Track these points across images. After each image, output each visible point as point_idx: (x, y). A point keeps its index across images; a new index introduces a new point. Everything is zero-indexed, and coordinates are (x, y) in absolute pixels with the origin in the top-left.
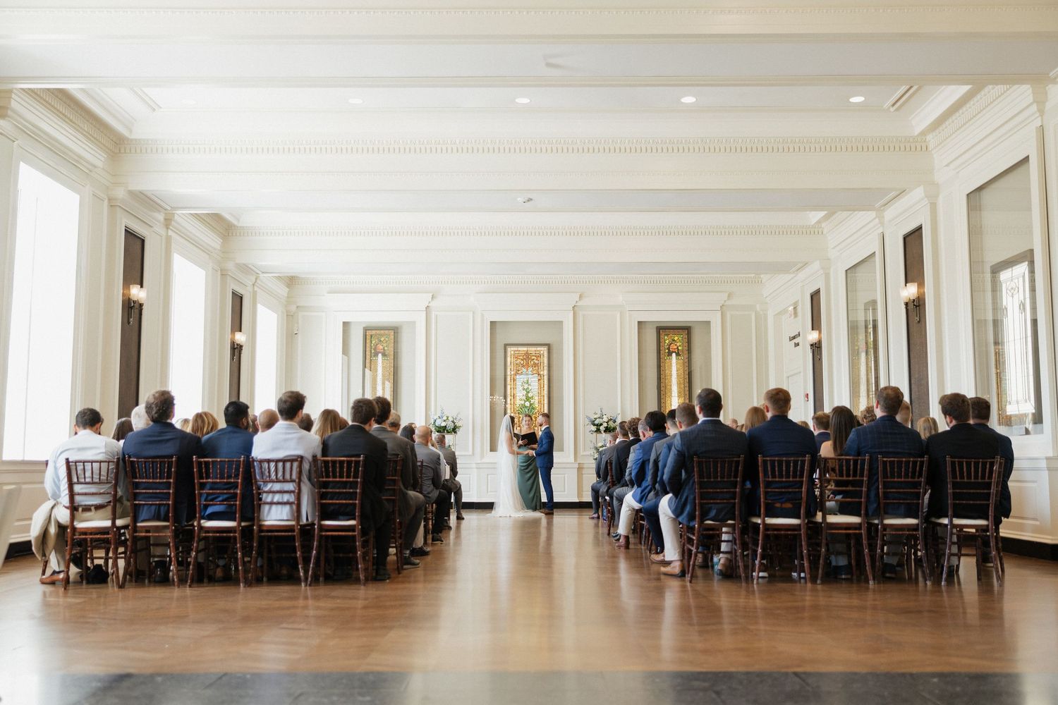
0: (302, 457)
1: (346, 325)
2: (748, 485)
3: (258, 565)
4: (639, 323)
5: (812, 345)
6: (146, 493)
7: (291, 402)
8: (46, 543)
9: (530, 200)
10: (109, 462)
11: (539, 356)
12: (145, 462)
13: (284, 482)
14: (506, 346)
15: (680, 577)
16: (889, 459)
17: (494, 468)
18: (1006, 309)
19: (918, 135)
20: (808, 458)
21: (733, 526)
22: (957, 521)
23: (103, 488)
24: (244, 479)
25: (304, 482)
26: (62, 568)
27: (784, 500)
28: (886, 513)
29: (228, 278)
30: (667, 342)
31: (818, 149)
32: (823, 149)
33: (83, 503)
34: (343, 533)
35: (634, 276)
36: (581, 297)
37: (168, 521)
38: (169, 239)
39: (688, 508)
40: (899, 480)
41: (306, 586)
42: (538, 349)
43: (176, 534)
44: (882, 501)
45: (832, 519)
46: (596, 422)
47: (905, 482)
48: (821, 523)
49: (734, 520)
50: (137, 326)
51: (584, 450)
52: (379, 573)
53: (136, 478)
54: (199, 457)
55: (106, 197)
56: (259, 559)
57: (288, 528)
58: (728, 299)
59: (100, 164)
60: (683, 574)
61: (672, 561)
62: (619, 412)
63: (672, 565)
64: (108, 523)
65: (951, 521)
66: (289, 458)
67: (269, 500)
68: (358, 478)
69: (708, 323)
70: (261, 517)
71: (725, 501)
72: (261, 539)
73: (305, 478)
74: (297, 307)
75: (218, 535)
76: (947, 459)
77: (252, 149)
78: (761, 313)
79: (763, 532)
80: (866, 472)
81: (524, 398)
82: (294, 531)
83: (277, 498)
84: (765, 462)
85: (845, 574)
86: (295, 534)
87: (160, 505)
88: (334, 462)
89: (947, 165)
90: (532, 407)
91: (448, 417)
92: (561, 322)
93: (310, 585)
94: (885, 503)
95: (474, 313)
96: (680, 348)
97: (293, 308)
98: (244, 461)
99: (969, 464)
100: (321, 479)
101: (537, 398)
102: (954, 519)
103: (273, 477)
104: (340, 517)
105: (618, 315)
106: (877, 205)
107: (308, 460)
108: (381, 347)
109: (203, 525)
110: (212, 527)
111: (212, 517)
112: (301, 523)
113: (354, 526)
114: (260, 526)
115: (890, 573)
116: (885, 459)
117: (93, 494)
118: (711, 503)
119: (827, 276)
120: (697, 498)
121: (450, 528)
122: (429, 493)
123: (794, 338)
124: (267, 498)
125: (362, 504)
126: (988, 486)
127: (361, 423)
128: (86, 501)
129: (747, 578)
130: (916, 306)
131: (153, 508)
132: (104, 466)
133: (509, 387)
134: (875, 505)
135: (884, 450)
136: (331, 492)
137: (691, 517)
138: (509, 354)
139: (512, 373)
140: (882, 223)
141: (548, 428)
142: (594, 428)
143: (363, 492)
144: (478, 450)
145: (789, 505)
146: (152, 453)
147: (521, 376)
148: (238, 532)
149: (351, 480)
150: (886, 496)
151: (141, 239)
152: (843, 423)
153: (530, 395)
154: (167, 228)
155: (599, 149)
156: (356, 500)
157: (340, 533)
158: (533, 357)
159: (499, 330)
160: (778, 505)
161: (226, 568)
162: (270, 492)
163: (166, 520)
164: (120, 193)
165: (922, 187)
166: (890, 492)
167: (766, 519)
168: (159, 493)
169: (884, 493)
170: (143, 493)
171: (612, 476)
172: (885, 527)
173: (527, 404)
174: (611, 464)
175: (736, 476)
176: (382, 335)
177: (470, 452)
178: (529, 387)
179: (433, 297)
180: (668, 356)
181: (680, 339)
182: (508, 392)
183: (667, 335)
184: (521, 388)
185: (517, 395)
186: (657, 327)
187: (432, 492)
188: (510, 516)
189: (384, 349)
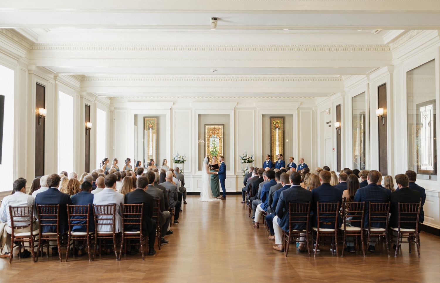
0: (115, 204)
1: (136, 116)
2: (312, 214)
3: (97, 248)
4: (263, 115)
5: (336, 128)
6: (46, 220)
7: (110, 180)
8: (2, 241)
9: (216, 70)
10: (29, 207)
11: (219, 129)
12: (45, 207)
13: (107, 215)
14: (205, 125)
15: (282, 251)
16: (373, 203)
17: (201, 178)
18: (422, 124)
19: (386, 44)
20: (338, 203)
21: (305, 232)
22: (402, 230)
23: (27, 219)
24: (90, 214)
25: (116, 215)
26: (10, 251)
27: (328, 221)
28: (371, 226)
29: (83, 98)
30: (274, 123)
31: (342, 50)
32: (344, 50)
33: (18, 225)
34: (134, 237)
36: (237, 104)
37: (56, 232)
38: (56, 85)
39: (286, 224)
40: (378, 212)
41: (118, 260)
42: (219, 126)
43: (60, 238)
44: (370, 221)
45: (349, 229)
46: (244, 158)
47: (380, 213)
48: (344, 231)
49: (306, 229)
50: (43, 126)
51: (239, 170)
52: (151, 252)
53: (41, 214)
54: (69, 204)
55: (27, 70)
56: (98, 246)
57: (110, 235)
58: (301, 105)
59: (23, 56)
60: (283, 250)
61: (278, 245)
62: (254, 154)
63: (278, 246)
64: (29, 234)
65: (399, 230)
66: (110, 205)
67: (101, 223)
68: (141, 213)
69: (292, 115)
70: (98, 230)
71: (302, 221)
72: (98, 240)
73: (117, 213)
74: (114, 108)
75: (79, 238)
76: (399, 203)
77: (92, 48)
78: (315, 111)
79: (318, 235)
80: (363, 209)
81: (213, 147)
82: (112, 236)
83: (105, 222)
84: (319, 205)
85: (353, 250)
86: (113, 237)
87: (52, 226)
88: (130, 206)
89: (398, 58)
90: (216, 151)
91: (180, 156)
92: (229, 115)
93: (120, 260)
94: (371, 222)
95: (191, 111)
96: (280, 126)
97: (113, 109)
98: (89, 206)
99: (408, 206)
100: (124, 214)
101: (218, 147)
102: (401, 229)
103: (103, 212)
104: (133, 230)
105: (254, 111)
106: (367, 73)
107: (119, 206)
108: (151, 125)
109: (72, 234)
110: (76, 235)
111: (76, 231)
112: (115, 233)
113: (139, 234)
114: (98, 234)
115: (372, 250)
116: (372, 203)
117: (22, 221)
118: (296, 222)
119: (344, 99)
120: (290, 220)
121: (181, 211)
122: (172, 203)
123: (329, 123)
124: (100, 222)
125: (143, 225)
126: (416, 215)
127: (142, 188)
128: (18, 224)
129: (311, 252)
130: (383, 118)
131: (49, 227)
132: (27, 209)
133: (206, 143)
134: (367, 223)
135: (371, 199)
136: (129, 219)
137: (287, 228)
138: (206, 129)
139: (208, 137)
140: (368, 79)
141: (224, 162)
142: (243, 161)
143: (143, 219)
144: (193, 170)
145: (330, 223)
146: (48, 202)
147: (212, 138)
148: (87, 237)
149: (138, 214)
150: (372, 219)
151: (43, 86)
152: (353, 182)
153: (216, 146)
154: (55, 80)
155: (246, 49)
156: (140, 222)
157: (133, 237)
158: (217, 130)
159: (202, 118)
160: (325, 223)
161: (83, 250)
162: (101, 219)
163: (55, 232)
164: (33, 68)
165: (387, 67)
166: (374, 217)
167: (320, 229)
168: (52, 220)
169: (371, 218)
170: (45, 220)
171: (251, 191)
172: (371, 232)
173: (214, 150)
174: (251, 186)
175: (307, 211)
176: (152, 120)
177: (190, 171)
178: (215, 143)
179: (174, 104)
180: (275, 129)
181: (280, 122)
182: (206, 145)
183: (275, 120)
184: (212, 143)
185: (210, 146)
186: (270, 117)
187: (174, 203)
188: (207, 201)
189: (152, 126)
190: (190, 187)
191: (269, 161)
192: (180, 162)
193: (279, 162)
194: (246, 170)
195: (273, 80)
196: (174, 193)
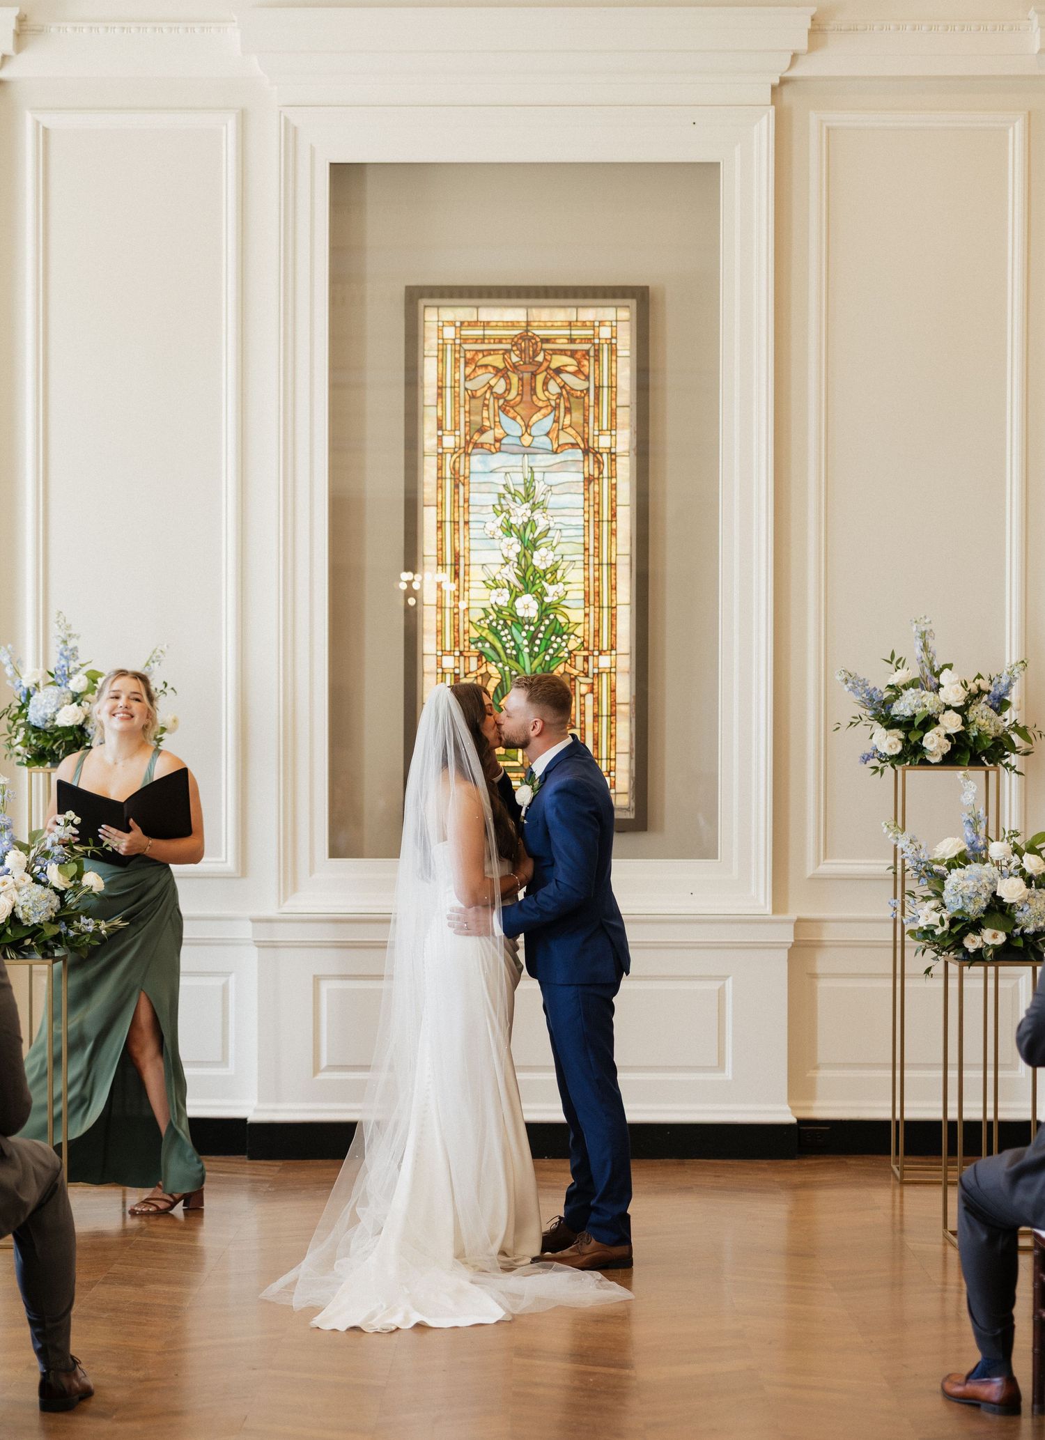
11: (588, 354)
14: (415, 296)
36: (817, 30)
42: (588, 315)
46: (902, 708)
51: (826, 850)
81: (510, 574)
90: (549, 624)
91: (93, 677)
92: (709, 171)
95: (243, 118)
101: (576, 573)
105: (1019, 126)
133: (429, 517)
138: (430, 344)
139: (449, 442)
142: (890, 742)
147: (497, 461)
153: (541, 559)
158: (558, 361)
173: (527, 607)
178: (537, 516)
179: (24, 30)
182: (428, 545)
184: (494, 524)
185: (475, 558)
190: (224, 1061)
194: (952, 865)
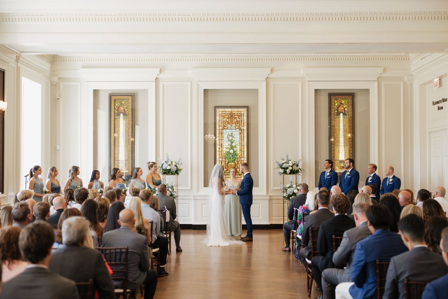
1: (96, 92)
4: (316, 90)
11: (240, 115)
14: (216, 107)
17: (206, 199)
30: (336, 104)
35: (312, 54)
36: (272, 71)
42: (240, 110)
46: (284, 166)
58: (384, 72)
62: (300, 158)
69: (367, 91)
74: (59, 78)
78: (408, 83)
81: (229, 147)
90: (235, 154)
91: (172, 162)
92: (257, 90)
95: (191, 83)
96: (346, 109)
97: (56, 79)
101: (238, 147)
105: (300, 84)
122: (135, 280)
123: (438, 103)
133: (217, 139)
138: (218, 114)
139: (220, 128)
142: (282, 171)
144: (195, 186)
147: (227, 131)
153: (234, 144)
158: (236, 116)
159: (210, 97)
173: (232, 151)
176: (123, 100)
177: (189, 188)
178: (233, 138)
179: (161, 71)
180: (337, 115)
181: (346, 102)
182: (218, 143)
183: (337, 100)
184: (227, 139)
185: (224, 144)
186: (329, 93)
187: (138, 278)
188: (219, 246)
189: (124, 110)
190: (189, 216)
191: (331, 171)
192: (171, 172)
193: (348, 173)
194: (288, 188)
195: (343, 19)
196: (140, 255)
